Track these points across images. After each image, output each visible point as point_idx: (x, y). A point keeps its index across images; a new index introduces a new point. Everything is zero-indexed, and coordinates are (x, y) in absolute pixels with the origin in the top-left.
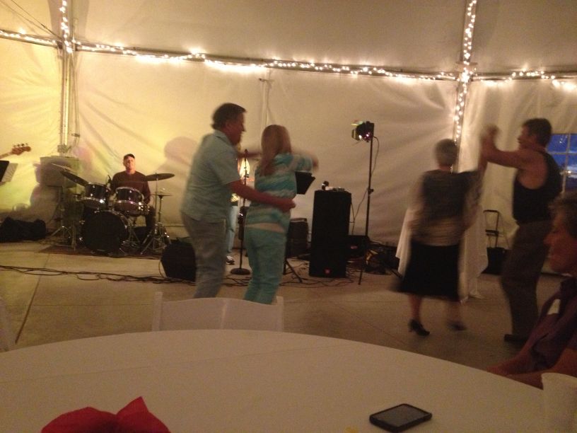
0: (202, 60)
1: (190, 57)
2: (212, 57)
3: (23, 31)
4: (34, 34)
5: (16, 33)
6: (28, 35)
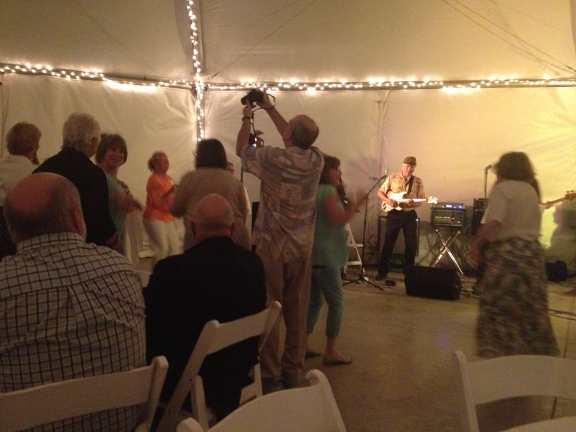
3: (547, 76)
4: (558, 77)
5: (541, 80)
6: (552, 80)
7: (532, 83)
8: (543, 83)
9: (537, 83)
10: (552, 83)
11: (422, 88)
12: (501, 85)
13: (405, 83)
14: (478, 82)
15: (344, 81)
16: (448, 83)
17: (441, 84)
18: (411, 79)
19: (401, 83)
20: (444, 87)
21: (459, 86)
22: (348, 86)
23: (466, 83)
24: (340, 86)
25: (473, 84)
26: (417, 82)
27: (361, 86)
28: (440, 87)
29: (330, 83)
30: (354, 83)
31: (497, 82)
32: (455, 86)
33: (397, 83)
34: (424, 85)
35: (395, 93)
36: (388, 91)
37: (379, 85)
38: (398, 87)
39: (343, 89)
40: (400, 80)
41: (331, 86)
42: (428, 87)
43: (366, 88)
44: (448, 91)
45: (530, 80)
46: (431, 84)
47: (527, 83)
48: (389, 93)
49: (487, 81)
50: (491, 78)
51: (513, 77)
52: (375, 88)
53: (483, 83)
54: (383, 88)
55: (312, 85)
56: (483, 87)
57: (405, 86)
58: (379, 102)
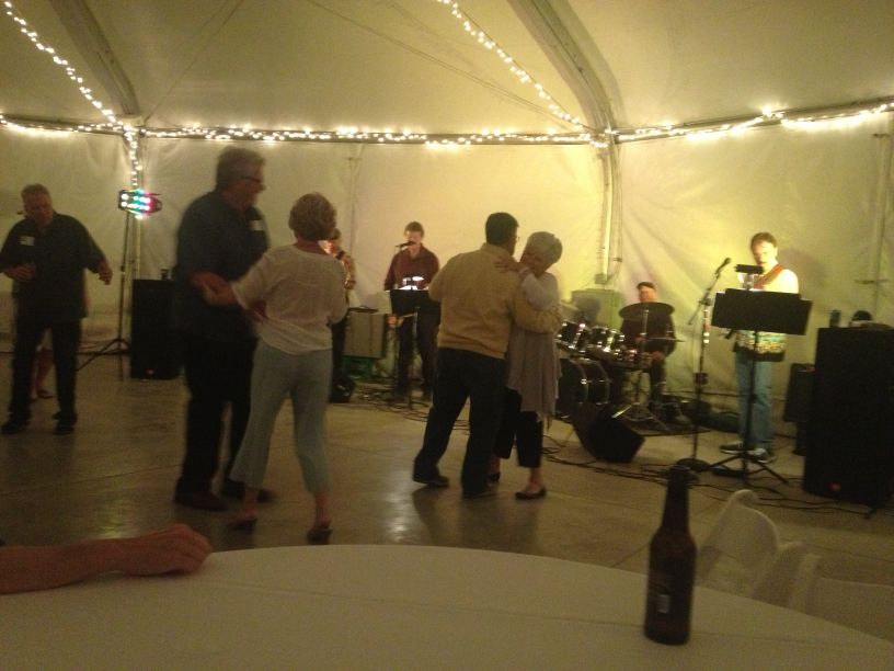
0: (777, 122)
1: (759, 120)
2: (792, 113)
3: (551, 130)
4: (565, 131)
5: (544, 135)
6: (556, 135)
7: (531, 139)
8: (545, 139)
9: (538, 139)
10: (556, 139)
11: (401, 142)
12: (495, 141)
13: (382, 135)
14: (467, 136)
15: (308, 130)
16: (432, 137)
17: (424, 138)
18: (388, 131)
19: (376, 135)
20: (428, 143)
21: (445, 141)
22: (313, 137)
23: (453, 137)
24: (302, 136)
25: (461, 140)
26: (395, 135)
27: (328, 137)
28: (422, 142)
29: (292, 132)
30: (321, 133)
31: (490, 137)
32: (440, 142)
33: (371, 134)
34: (403, 138)
35: (369, 148)
36: (360, 146)
37: (351, 136)
38: (372, 141)
39: (307, 140)
40: (376, 131)
41: (292, 136)
42: (408, 142)
43: (335, 140)
44: (433, 147)
45: (530, 135)
46: (411, 138)
47: (526, 139)
48: (364, 148)
49: (478, 136)
50: (485, 132)
51: (511, 130)
52: (346, 141)
53: (473, 137)
54: (355, 141)
55: (270, 133)
56: (474, 143)
57: (381, 140)
58: (350, 159)
